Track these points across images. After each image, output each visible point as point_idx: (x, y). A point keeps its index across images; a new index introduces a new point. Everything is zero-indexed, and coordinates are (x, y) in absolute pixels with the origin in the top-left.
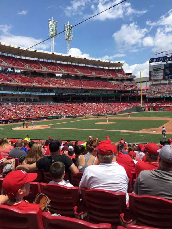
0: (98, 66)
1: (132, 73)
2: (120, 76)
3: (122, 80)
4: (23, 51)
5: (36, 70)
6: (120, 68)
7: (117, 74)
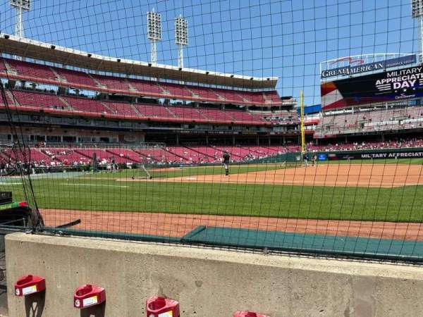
1: (292, 97)
2: (269, 102)
5: (116, 91)
6: (272, 89)
7: (265, 99)
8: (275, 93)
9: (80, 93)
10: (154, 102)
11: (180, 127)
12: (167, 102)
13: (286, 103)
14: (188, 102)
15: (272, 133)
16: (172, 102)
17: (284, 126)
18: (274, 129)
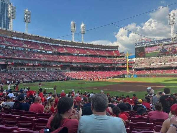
3: (117, 57)
8: (118, 51)
9: (47, 52)
11: (82, 65)
12: (78, 55)
13: (122, 55)
14: (85, 55)
15: (116, 67)
16: (79, 55)
17: (121, 64)
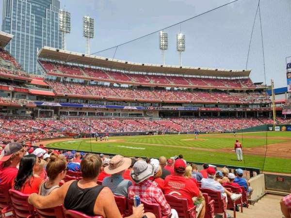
0: (216, 77)
1: (262, 83)
2: (244, 87)
3: (248, 92)
4: (131, 66)
5: (142, 83)
6: (247, 77)
7: (241, 84)
8: (249, 80)
9: (121, 86)
10: (163, 89)
11: (182, 106)
12: (172, 89)
13: (258, 87)
14: (185, 88)
15: (248, 110)
16: (175, 89)
17: (257, 104)
18: (250, 106)
